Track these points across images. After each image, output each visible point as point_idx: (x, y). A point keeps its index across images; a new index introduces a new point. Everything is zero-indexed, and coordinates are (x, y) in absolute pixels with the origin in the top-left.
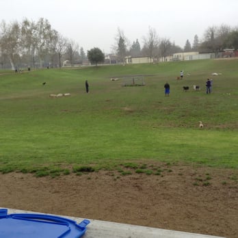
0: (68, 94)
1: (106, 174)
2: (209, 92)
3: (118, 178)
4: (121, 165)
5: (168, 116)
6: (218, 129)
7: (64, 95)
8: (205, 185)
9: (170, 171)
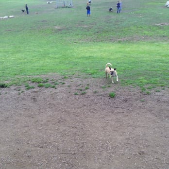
0: (13, 16)
1: (15, 89)
2: (118, 12)
3: (22, 92)
4: (30, 80)
5: (87, 33)
6: (119, 42)
7: (9, 17)
8: (82, 94)
9: (64, 84)
